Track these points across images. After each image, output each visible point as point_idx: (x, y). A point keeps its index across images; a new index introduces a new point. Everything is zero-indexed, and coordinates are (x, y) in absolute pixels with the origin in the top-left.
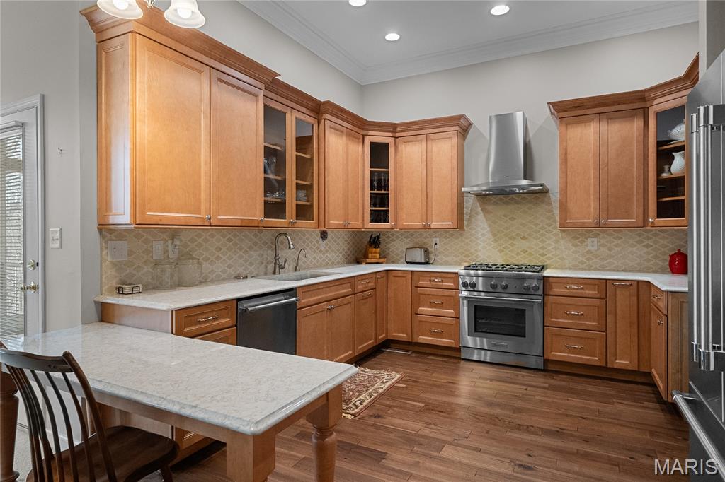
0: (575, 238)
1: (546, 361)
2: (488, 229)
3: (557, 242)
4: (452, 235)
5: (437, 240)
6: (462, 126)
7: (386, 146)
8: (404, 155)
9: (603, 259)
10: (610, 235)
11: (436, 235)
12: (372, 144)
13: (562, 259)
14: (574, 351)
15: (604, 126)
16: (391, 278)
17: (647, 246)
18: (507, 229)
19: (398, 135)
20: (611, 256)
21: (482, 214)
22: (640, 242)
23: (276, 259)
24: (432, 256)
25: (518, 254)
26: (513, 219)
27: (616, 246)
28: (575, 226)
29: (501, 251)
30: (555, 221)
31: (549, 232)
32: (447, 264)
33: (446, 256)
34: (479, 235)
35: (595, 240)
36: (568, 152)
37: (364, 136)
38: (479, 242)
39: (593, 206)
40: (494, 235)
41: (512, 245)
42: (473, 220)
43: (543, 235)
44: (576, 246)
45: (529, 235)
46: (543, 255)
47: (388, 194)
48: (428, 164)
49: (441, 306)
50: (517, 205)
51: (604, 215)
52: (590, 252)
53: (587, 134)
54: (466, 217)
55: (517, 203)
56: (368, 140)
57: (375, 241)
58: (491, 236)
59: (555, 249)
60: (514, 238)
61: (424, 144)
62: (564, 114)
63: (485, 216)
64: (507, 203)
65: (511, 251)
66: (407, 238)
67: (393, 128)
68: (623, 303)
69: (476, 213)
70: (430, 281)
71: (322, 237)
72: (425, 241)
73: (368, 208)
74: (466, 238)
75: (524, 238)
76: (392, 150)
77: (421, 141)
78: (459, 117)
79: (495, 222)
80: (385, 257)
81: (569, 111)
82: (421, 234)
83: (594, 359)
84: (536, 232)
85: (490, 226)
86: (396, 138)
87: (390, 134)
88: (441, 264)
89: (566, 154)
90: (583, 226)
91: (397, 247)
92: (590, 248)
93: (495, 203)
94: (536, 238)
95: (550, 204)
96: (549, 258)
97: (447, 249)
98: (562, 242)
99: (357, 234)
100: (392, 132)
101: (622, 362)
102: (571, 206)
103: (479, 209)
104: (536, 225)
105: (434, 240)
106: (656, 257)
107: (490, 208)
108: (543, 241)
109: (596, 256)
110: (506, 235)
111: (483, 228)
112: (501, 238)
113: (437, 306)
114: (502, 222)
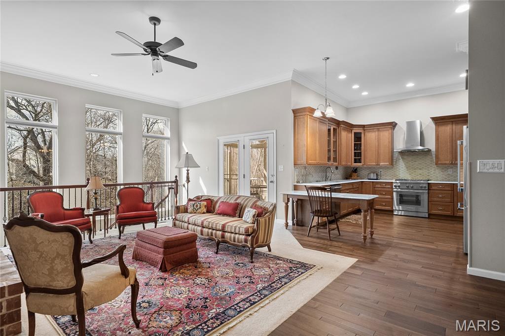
0: (443, 169)
1: (430, 214)
3: (435, 170)
4: (388, 168)
5: (382, 170)
6: (393, 125)
7: (361, 133)
8: (368, 137)
9: (455, 177)
11: (382, 168)
12: (355, 133)
13: (437, 177)
14: (440, 210)
15: (454, 126)
16: (364, 184)
18: (413, 165)
21: (402, 160)
23: (326, 176)
24: (379, 177)
25: (417, 175)
26: (415, 161)
28: (442, 164)
30: (434, 162)
31: (431, 166)
33: (386, 176)
34: (400, 168)
35: (451, 169)
36: (439, 135)
37: (352, 130)
38: (400, 170)
39: (449, 156)
40: (407, 168)
41: (415, 172)
42: (398, 162)
43: (428, 168)
44: (443, 172)
45: (423, 168)
46: (429, 176)
47: (361, 152)
48: (379, 140)
49: (385, 195)
51: (454, 160)
52: (449, 174)
53: (447, 129)
54: (394, 161)
56: (353, 132)
57: (355, 170)
58: (405, 168)
59: (434, 173)
60: (416, 169)
61: (377, 133)
64: (413, 155)
65: (415, 174)
66: (368, 169)
67: (363, 126)
70: (381, 185)
71: (335, 169)
72: (376, 170)
73: (353, 158)
74: (394, 169)
75: (420, 169)
76: (363, 135)
77: (375, 132)
78: (392, 123)
79: (407, 163)
80: (358, 177)
81: (439, 121)
82: (374, 168)
83: (449, 213)
84: (426, 166)
85: (405, 164)
86: (364, 130)
87: (361, 129)
88: (383, 179)
89: (438, 137)
90: (445, 164)
91: (364, 173)
92: (449, 173)
93: (407, 155)
94: (426, 169)
95: (432, 155)
96: (431, 177)
97: (386, 174)
98: (437, 171)
99: (346, 168)
100: (363, 128)
102: (440, 156)
103: (400, 158)
104: (426, 164)
105: (380, 170)
107: (405, 157)
108: (429, 170)
109: (452, 176)
110: (412, 168)
111: (402, 165)
112: (410, 169)
113: (383, 195)
114: (410, 163)
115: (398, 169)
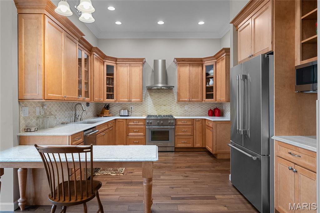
0: (181, 105)
1: (175, 148)
2: (152, 102)
3: (175, 107)
4: (138, 104)
5: (132, 106)
6: (142, 61)
7: (113, 67)
8: (120, 72)
9: (189, 112)
10: (191, 104)
11: (132, 104)
12: (107, 66)
13: (177, 113)
14: (184, 143)
15: (191, 68)
16: (117, 122)
17: (202, 108)
18: (158, 102)
19: (117, 63)
20: (191, 111)
22: (200, 107)
23: (75, 115)
24: (130, 113)
25: (162, 111)
26: (161, 98)
27: (194, 108)
28: (182, 101)
29: (156, 110)
30: (175, 99)
31: (173, 103)
32: (136, 116)
33: (136, 113)
34: (148, 104)
35: (187, 106)
36: (181, 75)
37: (104, 62)
38: (148, 107)
39: (188, 94)
40: (154, 104)
41: (160, 108)
42: (146, 98)
43: (171, 104)
44: (181, 108)
45: (166, 104)
46: (171, 111)
47: (113, 87)
48: (130, 76)
49: (138, 132)
50: (162, 94)
51: (191, 97)
52: (185, 110)
53: (186, 70)
54: (144, 97)
55: (162, 92)
56: (106, 64)
57: (107, 107)
58: (153, 104)
59: (175, 109)
60: (161, 105)
61: (129, 68)
62: (179, 63)
63: (151, 97)
64: (158, 92)
65: (160, 110)
66: (119, 105)
67: (116, 60)
68: (198, 126)
69: (148, 96)
70: (134, 122)
71: (87, 105)
72: (127, 107)
73: (106, 93)
74: (144, 105)
75: (164, 105)
76: (115, 69)
77: (127, 66)
78: (143, 59)
79: (154, 100)
80: (110, 115)
81: (181, 62)
82: (125, 104)
83: (190, 145)
84: (169, 103)
85: (152, 101)
86: (116, 64)
87: (114, 62)
88: (134, 116)
89: (180, 76)
90: (185, 101)
91: (114, 109)
92: (186, 109)
93: (154, 92)
94: (169, 105)
95: (173, 93)
96: (173, 113)
97: (136, 110)
98: (177, 107)
99: (97, 104)
100: (115, 61)
101: (198, 145)
102: (181, 94)
103: (149, 94)
104: (169, 101)
106: (204, 111)
107: (153, 94)
108: (171, 106)
109: (187, 111)
110: (158, 104)
111: (150, 102)
112: (156, 105)
113: (136, 132)
114: (157, 100)
115: (146, 105)
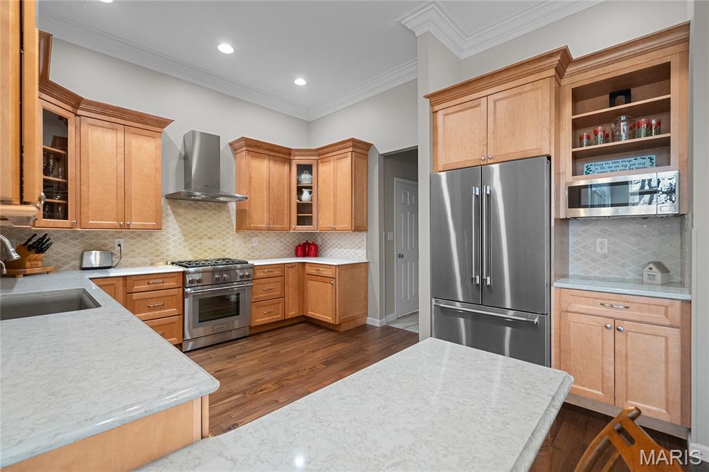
0: (245, 238)
1: (251, 328)
2: (179, 230)
3: (233, 240)
4: (139, 235)
5: (122, 241)
9: (260, 251)
10: (264, 235)
11: (120, 235)
12: (46, 112)
15: (272, 164)
17: (281, 242)
19: (79, 112)
20: (264, 249)
21: (173, 216)
22: (278, 240)
25: (205, 251)
26: (200, 222)
27: (268, 242)
29: (191, 249)
30: (232, 226)
31: (228, 233)
32: (133, 265)
34: (170, 235)
38: (170, 241)
39: (266, 217)
40: (185, 235)
41: (201, 244)
42: (164, 221)
43: (224, 235)
44: (244, 243)
45: (215, 235)
46: (224, 251)
50: (204, 211)
51: (271, 222)
52: (253, 247)
53: (263, 167)
55: (205, 209)
56: (40, 104)
58: (181, 235)
59: (233, 245)
60: (202, 238)
61: (121, 136)
62: (251, 149)
63: (176, 218)
64: (196, 208)
65: (200, 249)
67: (75, 101)
69: (167, 215)
72: (103, 242)
73: (42, 199)
74: (157, 238)
75: (210, 238)
76: (71, 128)
79: (185, 224)
80: (48, 268)
81: (255, 148)
82: (97, 235)
83: (278, 317)
84: (219, 233)
85: (180, 227)
86: (78, 115)
87: (69, 107)
88: (126, 266)
90: (258, 229)
92: (254, 244)
93: (186, 207)
94: (219, 238)
95: (229, 212)
97: (133, 251)
98: (237, 240)
103: (170, 211)
104: (219, 227)
105: (117, 241)
106: (285, 248)
107: (181, 211)
108: (224, 240)
109: (257, 250)
110: (195, 236)
111: (174, 229)
112: (190, 238)
114: (192, 224)
115: (164, 238)
